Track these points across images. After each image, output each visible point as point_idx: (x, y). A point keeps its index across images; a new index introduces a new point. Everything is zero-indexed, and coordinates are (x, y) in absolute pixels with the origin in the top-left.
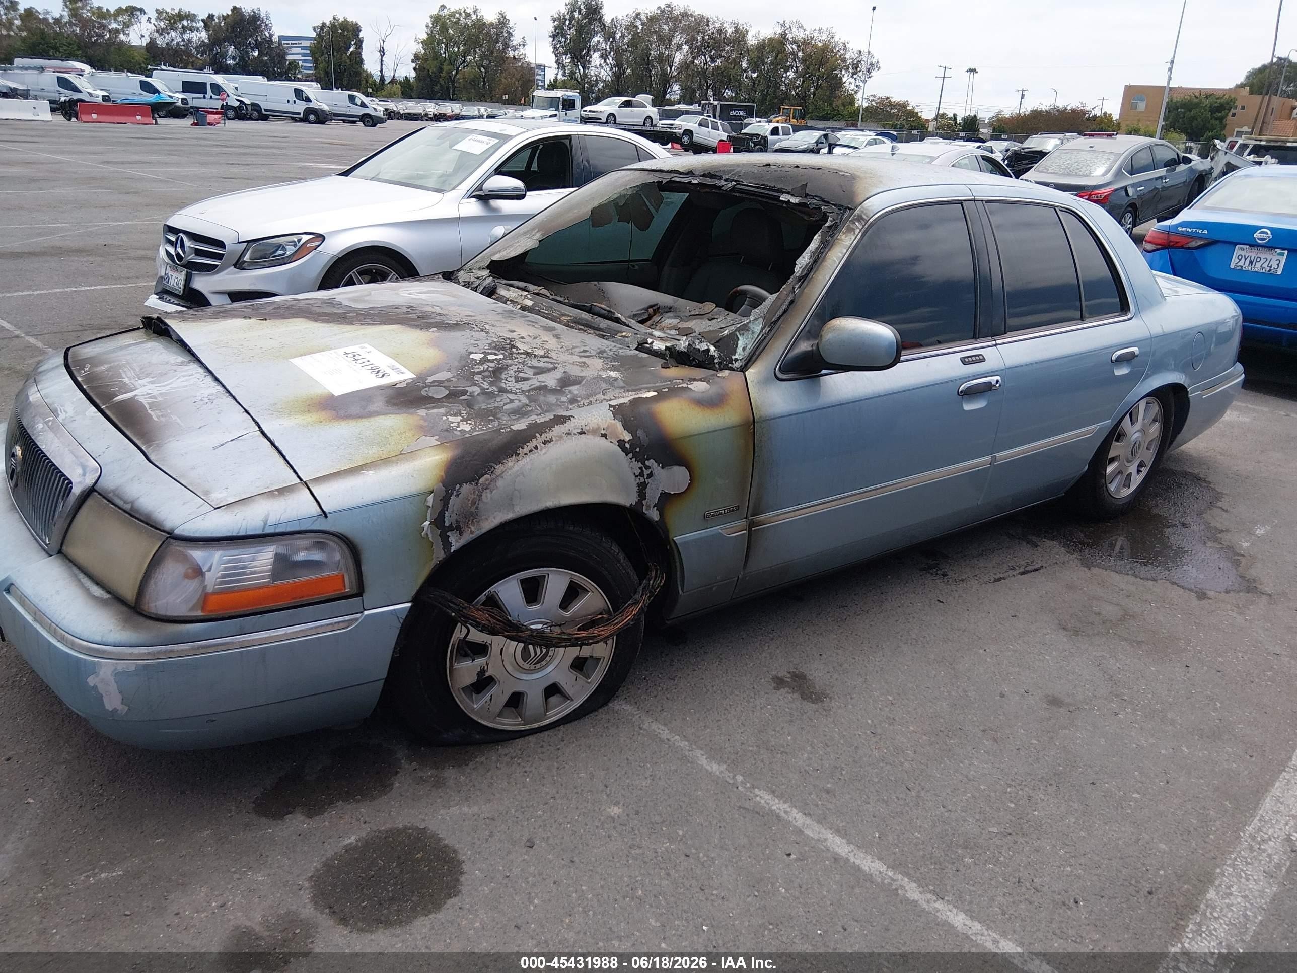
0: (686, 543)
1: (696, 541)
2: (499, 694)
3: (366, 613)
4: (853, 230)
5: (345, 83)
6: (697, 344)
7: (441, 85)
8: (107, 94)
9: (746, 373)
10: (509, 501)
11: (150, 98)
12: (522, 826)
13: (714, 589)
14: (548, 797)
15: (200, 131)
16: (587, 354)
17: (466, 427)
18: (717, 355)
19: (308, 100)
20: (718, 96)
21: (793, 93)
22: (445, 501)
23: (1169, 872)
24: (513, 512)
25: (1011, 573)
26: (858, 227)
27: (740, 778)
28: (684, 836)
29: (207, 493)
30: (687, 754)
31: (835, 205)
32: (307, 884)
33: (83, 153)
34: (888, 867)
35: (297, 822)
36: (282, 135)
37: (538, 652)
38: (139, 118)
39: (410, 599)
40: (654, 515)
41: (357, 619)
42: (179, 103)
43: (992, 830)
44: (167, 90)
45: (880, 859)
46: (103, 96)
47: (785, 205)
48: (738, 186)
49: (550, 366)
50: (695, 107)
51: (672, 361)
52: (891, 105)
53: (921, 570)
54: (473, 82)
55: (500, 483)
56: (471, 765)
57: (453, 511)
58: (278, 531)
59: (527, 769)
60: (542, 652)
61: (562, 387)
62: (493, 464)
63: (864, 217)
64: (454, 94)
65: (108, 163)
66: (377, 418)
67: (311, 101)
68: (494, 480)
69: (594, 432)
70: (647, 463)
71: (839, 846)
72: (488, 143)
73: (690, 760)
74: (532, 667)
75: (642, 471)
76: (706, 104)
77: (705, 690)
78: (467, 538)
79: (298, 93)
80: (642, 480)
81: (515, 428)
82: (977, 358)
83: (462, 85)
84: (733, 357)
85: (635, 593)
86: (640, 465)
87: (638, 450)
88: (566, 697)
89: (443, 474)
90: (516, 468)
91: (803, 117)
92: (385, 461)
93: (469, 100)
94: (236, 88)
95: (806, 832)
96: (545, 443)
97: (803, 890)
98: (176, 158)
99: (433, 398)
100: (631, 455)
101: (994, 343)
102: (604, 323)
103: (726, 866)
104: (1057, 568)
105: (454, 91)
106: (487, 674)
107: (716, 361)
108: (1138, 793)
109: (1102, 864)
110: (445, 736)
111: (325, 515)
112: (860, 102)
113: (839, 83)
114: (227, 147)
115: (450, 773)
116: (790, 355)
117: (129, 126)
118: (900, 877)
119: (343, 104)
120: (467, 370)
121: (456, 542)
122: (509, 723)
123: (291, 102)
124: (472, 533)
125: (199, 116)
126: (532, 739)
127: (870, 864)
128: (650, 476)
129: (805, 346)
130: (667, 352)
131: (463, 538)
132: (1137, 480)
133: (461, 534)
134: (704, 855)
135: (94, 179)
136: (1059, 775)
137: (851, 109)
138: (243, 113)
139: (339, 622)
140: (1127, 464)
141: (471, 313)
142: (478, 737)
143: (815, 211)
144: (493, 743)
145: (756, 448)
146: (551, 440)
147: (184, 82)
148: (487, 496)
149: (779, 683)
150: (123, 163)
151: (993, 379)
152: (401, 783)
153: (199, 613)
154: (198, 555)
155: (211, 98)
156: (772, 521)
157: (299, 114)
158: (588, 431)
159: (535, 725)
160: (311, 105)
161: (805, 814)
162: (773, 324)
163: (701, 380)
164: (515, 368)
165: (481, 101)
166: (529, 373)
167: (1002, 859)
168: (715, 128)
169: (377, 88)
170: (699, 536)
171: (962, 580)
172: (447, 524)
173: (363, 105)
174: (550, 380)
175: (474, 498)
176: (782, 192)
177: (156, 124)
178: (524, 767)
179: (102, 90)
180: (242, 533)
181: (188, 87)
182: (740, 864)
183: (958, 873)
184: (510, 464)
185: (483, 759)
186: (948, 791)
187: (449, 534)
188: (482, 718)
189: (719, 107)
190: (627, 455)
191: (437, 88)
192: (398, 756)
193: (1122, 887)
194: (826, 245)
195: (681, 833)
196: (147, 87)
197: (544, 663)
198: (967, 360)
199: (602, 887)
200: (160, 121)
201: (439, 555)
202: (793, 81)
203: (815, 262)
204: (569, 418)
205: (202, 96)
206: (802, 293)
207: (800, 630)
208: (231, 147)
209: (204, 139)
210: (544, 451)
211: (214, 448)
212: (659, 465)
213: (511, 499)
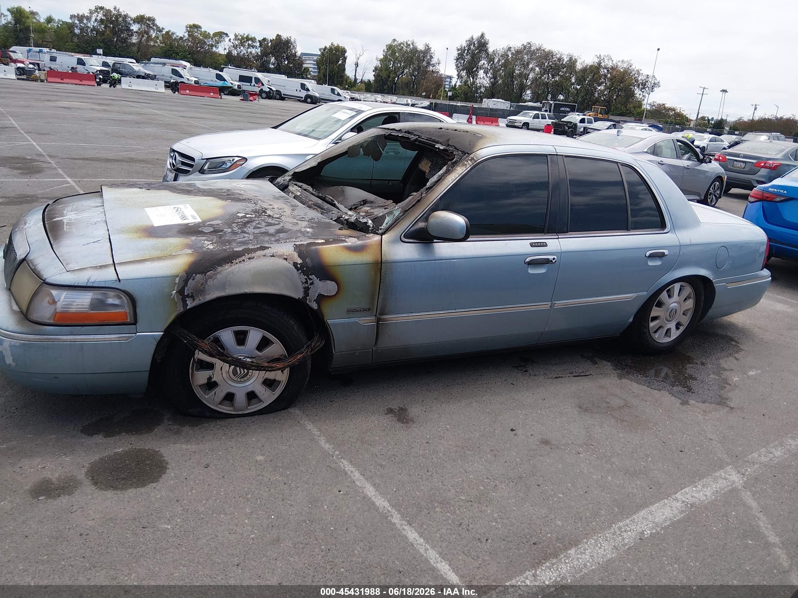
0: (335, 325)
1: (341, 324)
2: (220, 393)
3: (138, 334)
4: (466, 165)
5: (336, 82)
6: (361, 218)
7: (388, 86)
8: (197, 80)
9: (383, 236)
10: (223, 286)
11: (220, 83)
12: (208, 458)
13: (357, 354)
14: (229, 447)
15: (244, 103)
16: (303, 219)
17: (211, 247)
18: (371, 226)
19: (308, 90)
20: (554, 98)
21: (602, 99)
22: (186, 281)
23: (554, 536)
24: (225, 292)
25: (569, 375)
26: (469, 164)
27: (337, 453)
28: (289, 474)
29: (67, 264)
30: (316, 438)
31: (461, 151)
32: (87, 465)
33: (172, 110)
34: (390, 505)
35: (99, 439)
36: (288, 109)
37: (242, 372)
38: (212, 94)
39: (163, 330)
40: (315, 306)
41: (132, 337)
42: (236, 87)
43: (461, 498)
44: (230, 80)
45: (388, 501)
46: (195, 81)
47: (437, 150)
48: (419, 139)
49: (277, 222)
50: (538, 104)
51: (346, 227)
52: (665, 109)
53: (513, 367)
54: (407, 84)
55: (219, 276)
56: (199, 427)
57: (190, 287)
58: (94, 285)
59: (227, 433)
60: (244, 372)
61: (276, 234)
62: (217, 266)
63: (475, 158)
64: (395, 91)
65: (183, 117)
66: (168, 239)
67: (309, 91)
68: (216, 274)
69: (280, 256)
70: (310, 277)
71: (370, 491)
72: (350, 114)
73: (316, 441)
74: (239, 380)
75: (307, 281)
76: (545, 103)
77: (346, 409)
78: (197, 302)
79: (303, 86)
80: (307, 285)
81: (235, 249)
82: (542, 244)
83: (400, 86)
84: (380, 228)
85: (302, 348)
86: (306, 277)
87: (305, 269)
88: (260, 401)
89: (187, 268)
90: (229, 269)
91: (607, 113)
92: (159, 258)
93: (403, 95)
94: (269, 81)
95: (356, 483)
96: (249, 259)
97: (336, 508)
98: (222, 117)
99: (203, 232)
100: (300, 271)
101: (557, 237)
102: (326, 206)
103: (303, 491)
104: (601, 376)
105: (395, 89)
106: (213, 380)
107: (370, 229)
108: (563, 494)
109: (515, 524)
110: (191, 411)
111: (119, 280)
112: (645, 106)
113: (633, 94)
114: (254, 113)
115: (186, 429)
116: (411, 229)
117: (205, 98)
118: (394, 511)
119: (328, 94)
120: (231, 220)
121: (190, 304)
122: (225, 409)
123: (298, 91)
124: (200, 300)
125: (246, 96)
126: (237, 419)
127: (381, 503)
128: (312, 284)
129: (421, 225)
130: (345, 221)
131: (194, 302)
132: (675, 334)
133: (194, 300)
134: (294, 485)
135: (170, 124)
136: (521, 478)
137: (639, 110)
138: (271, 95)
139: (123, 337)
140: (666, 322)
141: (257, 195)
142: (208, 414)
143: (451, 154)
144: (216, 418)
145: (382, 277)
146: (254, 258)
147: (240, 76)
148: (210, 282)
149: (390, 411)
150: (190, 117)
151: (551, 257)
152: (158, 430)
153: (52, 321)
154: (54, 292)
155: (254, 85)
156: (392, 320)
157: (302, 98)
158: (277, 256)
159: (241, 413)
160: (309, 93)
161: (361, 474)
162: (405, 212)
163: (355, 237)
164: (257, 222)
165: (411, 96)
166: (264, 224)
167: (458, 512)
168: (544, 117)
169: (352, 85)
170: (344, 322)
171: (535, 375)
172: (186, 294)
173: (339, 94)
174: (272, 230)
175: (203, 282)
176: (437, 142)
177: (221, 98)
178: (225, 431)
179: (195, 77)
180: (76, 284)
181: (242, 79)
182: (311, 491)
183: (428, 515)
184: (227, 267)
185: (207, 425)
186: (450, 476)
187: (187, 299)
188: (210, 403)
189: (553, 105)
190: (298, 271)
191: (385, 87)
192: (165, 417)
193: (519, 538)
194: (448, 172)
195: (288, 473)
196: (219, 77)
197: (246, 378)
198: (534, 244)
199: (231, 491)
200: (223, 97)
201: (182, 310)
202: (602, 91)
203: (439, 180)
204: (268, 248)
205: (249, 84)
206: (426, 196)
207: (419, 387)
208: (256, 113)
209: (243, 108)
210: (248, 263)
211: (83, 245)
212: (317, 279)
213: (224, 285)
